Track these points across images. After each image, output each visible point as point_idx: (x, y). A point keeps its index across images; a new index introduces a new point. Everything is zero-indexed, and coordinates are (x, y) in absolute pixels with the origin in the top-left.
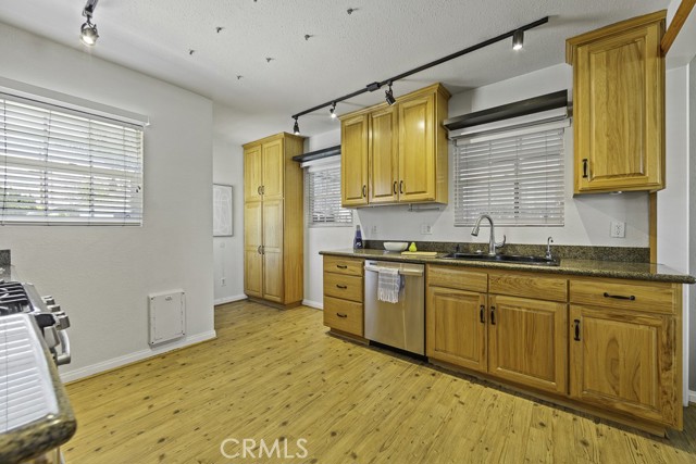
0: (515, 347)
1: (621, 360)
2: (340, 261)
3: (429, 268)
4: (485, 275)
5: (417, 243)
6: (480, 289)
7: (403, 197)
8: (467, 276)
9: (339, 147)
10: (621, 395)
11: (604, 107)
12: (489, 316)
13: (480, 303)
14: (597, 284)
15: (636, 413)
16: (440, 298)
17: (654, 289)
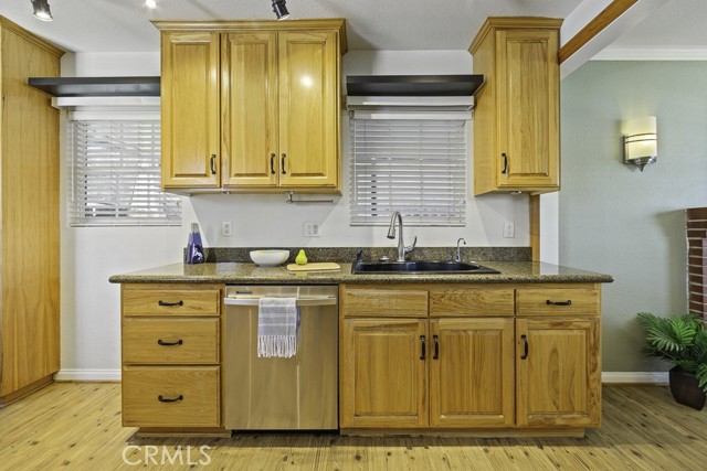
0: (461, 383)
1: (561, 371)
2: (167, 293)
3: (345, 290)
4: (425, 293)
5: (307, 250)
6: (420, 314)
7: (286, 180)
8: (403, 297)
9: (157, 80)
10: (560, 409)
11: (519, 100)
12: (431, 348)
13: (420, 332)
14: (541, 291)
15: (572, 423)
16: (362, 334)
17: (584, 291)
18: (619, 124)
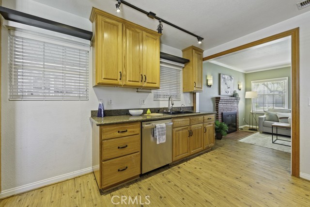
1: (210, 134)
2: (121, 128)
3: (174, 120)
4: (189, 119)
6: (188, 125)
10: (210, 143)
13: (188, 130)
15: (211, 146)
16: (177, 132)
18: (206, 76)
